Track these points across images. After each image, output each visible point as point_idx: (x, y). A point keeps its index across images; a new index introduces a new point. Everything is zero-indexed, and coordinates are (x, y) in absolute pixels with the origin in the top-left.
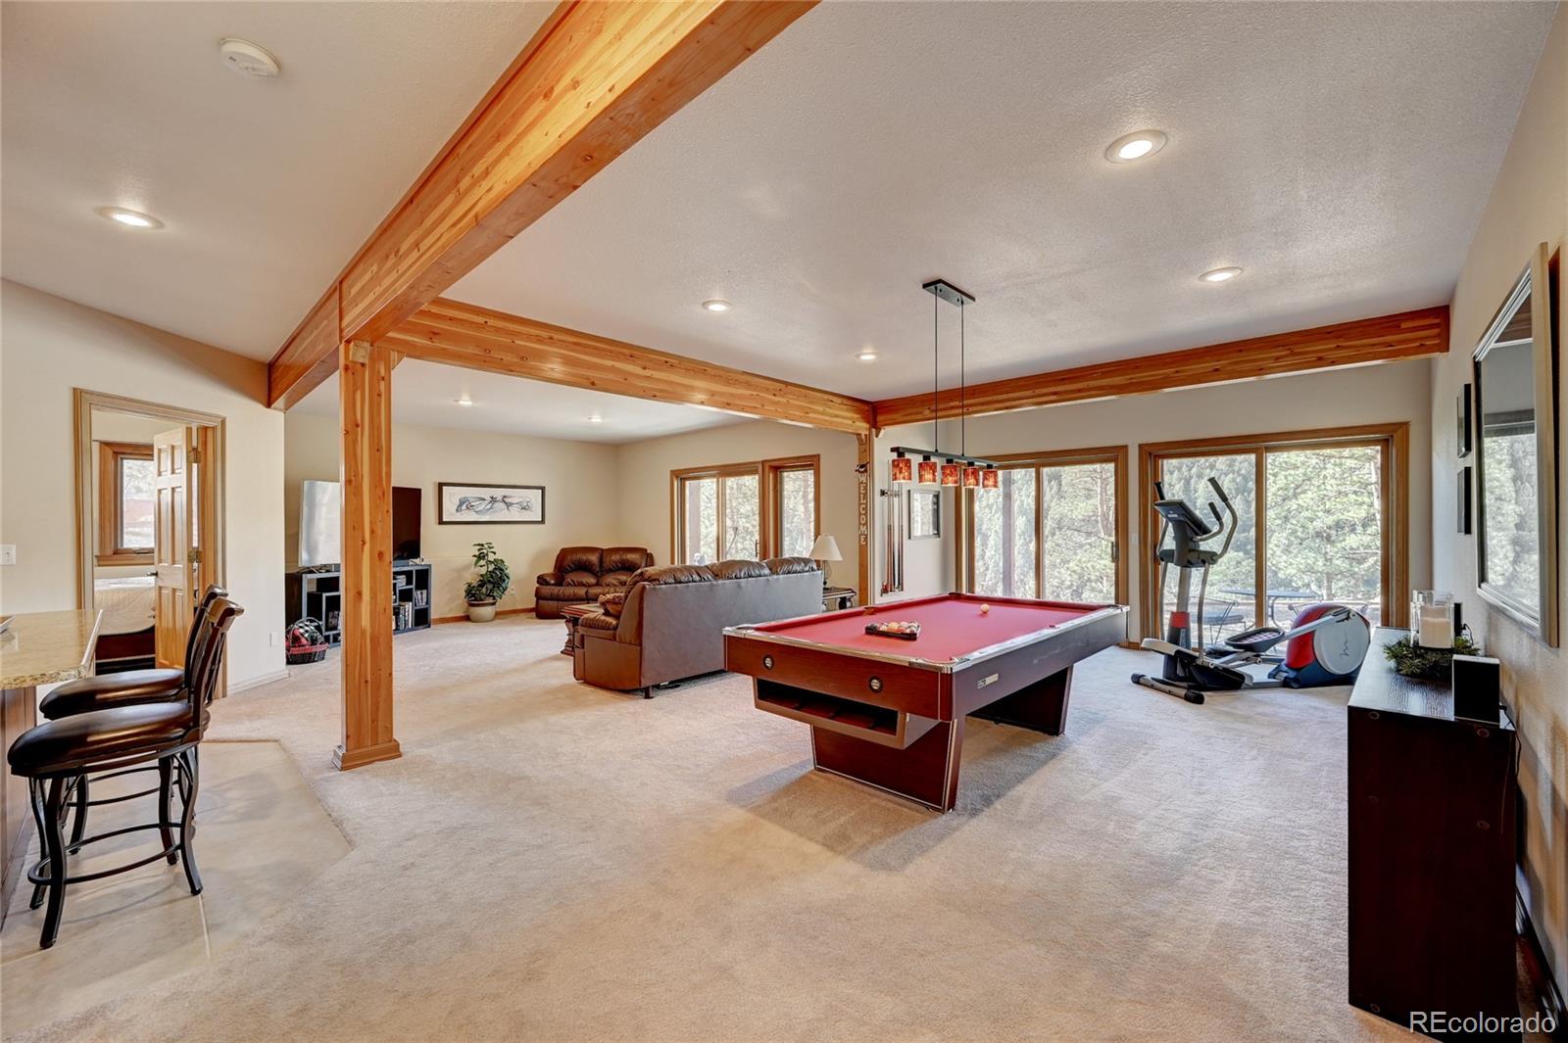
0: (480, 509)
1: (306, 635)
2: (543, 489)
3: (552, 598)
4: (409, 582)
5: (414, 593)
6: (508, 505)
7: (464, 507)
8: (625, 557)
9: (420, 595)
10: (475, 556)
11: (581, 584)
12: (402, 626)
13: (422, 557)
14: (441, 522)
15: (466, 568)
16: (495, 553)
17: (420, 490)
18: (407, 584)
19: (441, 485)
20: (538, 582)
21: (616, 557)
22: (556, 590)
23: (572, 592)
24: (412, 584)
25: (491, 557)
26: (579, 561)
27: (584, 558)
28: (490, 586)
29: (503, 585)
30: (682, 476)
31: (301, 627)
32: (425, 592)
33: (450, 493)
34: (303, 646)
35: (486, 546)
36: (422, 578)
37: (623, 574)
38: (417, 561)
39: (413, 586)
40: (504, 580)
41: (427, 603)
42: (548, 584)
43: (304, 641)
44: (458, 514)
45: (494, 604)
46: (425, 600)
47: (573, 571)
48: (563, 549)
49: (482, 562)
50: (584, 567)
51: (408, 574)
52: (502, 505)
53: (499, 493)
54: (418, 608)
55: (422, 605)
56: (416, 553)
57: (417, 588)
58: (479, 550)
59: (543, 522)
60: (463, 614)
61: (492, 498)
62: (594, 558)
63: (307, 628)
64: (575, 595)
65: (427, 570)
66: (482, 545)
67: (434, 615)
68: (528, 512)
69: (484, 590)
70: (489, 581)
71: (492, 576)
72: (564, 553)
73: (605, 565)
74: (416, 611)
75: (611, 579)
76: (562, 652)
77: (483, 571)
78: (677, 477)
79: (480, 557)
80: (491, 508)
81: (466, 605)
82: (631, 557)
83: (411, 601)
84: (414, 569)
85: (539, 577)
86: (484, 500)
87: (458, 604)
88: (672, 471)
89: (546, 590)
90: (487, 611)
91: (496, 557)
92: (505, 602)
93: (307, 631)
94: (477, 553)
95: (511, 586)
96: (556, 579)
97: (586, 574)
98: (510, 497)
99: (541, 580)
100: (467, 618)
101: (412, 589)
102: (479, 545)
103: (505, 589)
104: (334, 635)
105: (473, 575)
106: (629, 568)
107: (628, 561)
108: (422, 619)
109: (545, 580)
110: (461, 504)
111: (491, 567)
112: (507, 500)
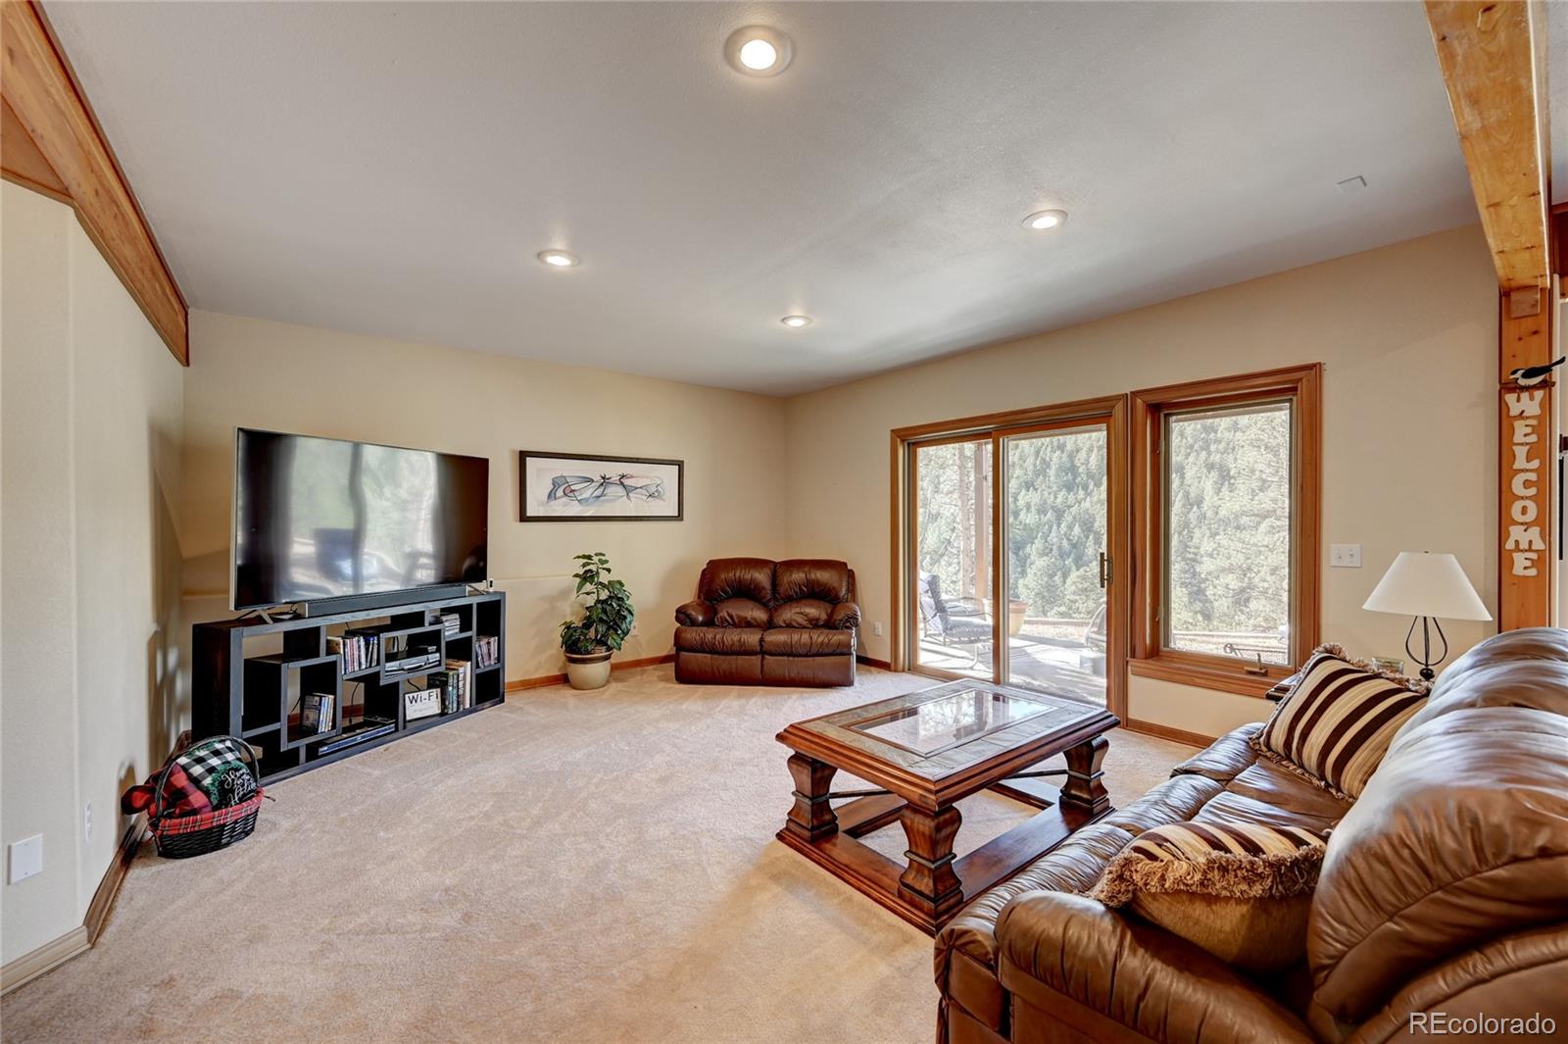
0: (584, 496)
1: (208, 781)
2: (680, 465)
3: (702, 648)
4: (465, 626)
5: (475, 645)
6: (628, 489)
7: (560, 493)
8: (813, 576)
9: (485, 649)
10: (577, 576)
11: (747, 624)
12: (452, 708)
13: (489, 579)
14: (524, 518)
15: (564, 594)
16: (609, 570)
17: (487, 460)
18: (462, 630)
19: (523, 456)
20: (678, 619)
21: (798, 576)
22: (709, 634)
23: (736, 638)
24: (470, 629)
25: (604, 577)
26: (740, 581)
27: (748, 576)
28: (602, 628)
29: (624, 626)
30: (910, 440)
31: (200, 760)
32: (494, 640)
33: (538, 470)
34: (195, 812)
35: (596, 559)
36: (490, 618)
37: (810, 606)
38: (481, 586)
39: (473, 633)
40: (625, 617)
41: (498, 659)
42: (694, 623)
43: (197, 799)
44: (553, 503)
45: (607, 658)
46: (494, 655)
47: (729, 598)
48: (711, 563)
49: (588, 587)
50: (747, 592)
51: (464, 612)
52: (620, 489)
53: (613, 470)
54: (479, 671)
55: (488, 664)
56: (478, 573)
57: (481, 633)
58: (584, 566)
59: (680, 517)
60: (557, 673)
61: (603, 478)
62: (762, 577)
63: (215, 762)
64: (742, 644)
65: (499, 601)
66: (589, 557)
67: (510, 676)
68: (658, 501)
69: (592, 633)
70: (601, 620)
71: (604, 611)
72: (714, 568)
73: (781, 590)
74: (478, 676)
75: (790, 614)
76: (780, 836)
77: (591, 601)
78: (903, 441)
79: (587, 577)
80: (602, 495)
81: (564, 658)
82: (823, 576)
83: (469, 659)
84: (475, 601)
85: (679, 611)
86: (593, 481)
87: (549, 658)
88: (892, 431)
89: (692, 635)
90: (597, 671)
91: (613, 577)
92: (626, 651)
93: (211, 770)
94: (581, 571)
95: (636, 626)
96: (705, 614)
97: (750, 604)
98: (632, 477)
99: (682, 615)
100: (563, 680)
101: (470, 638)
102: (584, 557)
103: (626, 633)
104: (308, 746)
105: (572, 609)
106: (818, 593)
107: (817, 582)
108: (489, 689)
109: (688, 616)
110: (556, 484)
111: (605, 594)
112: (626, 482)
